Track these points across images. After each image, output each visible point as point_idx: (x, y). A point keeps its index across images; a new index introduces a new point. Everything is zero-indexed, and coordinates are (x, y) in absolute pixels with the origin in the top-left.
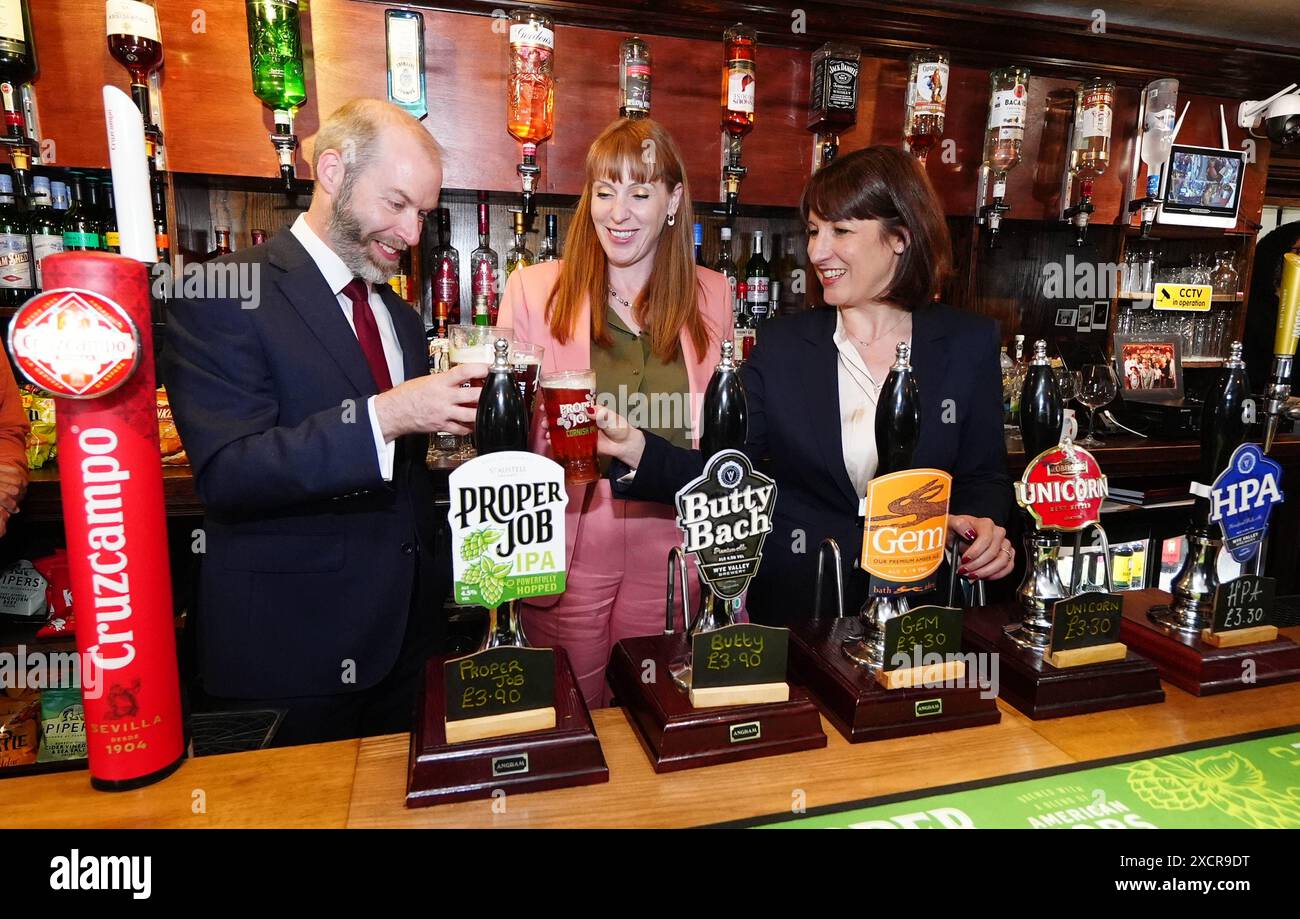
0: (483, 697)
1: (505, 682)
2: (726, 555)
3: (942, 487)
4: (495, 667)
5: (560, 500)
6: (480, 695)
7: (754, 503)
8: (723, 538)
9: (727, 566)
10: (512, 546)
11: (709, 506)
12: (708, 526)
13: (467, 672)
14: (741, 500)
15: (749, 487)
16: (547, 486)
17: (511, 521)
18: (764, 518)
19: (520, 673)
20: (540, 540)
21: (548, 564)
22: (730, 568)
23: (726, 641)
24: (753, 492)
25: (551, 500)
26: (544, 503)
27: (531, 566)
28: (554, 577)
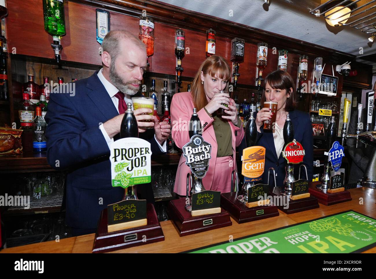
0: (121, 217)
1: (130, 211)
2: (198, 164)
3: (263, 151)
4: (126, 206)
6: (121, 216)
7: (205, 150)
8: (197, 159)
9: (199, 168)
10: (132, 168)
11: (192, 150)
12: (192, 156)
13: (116, 209)
14: (201, 148)
15: (203, 145)
18: (209, 154)
19: (135, 208)
21: (145, 173)
23: (202, 195)
24: (205, 147)
25: (146, 153)
26: (144, 154)
27: (139, 174)
28: (147, 178)
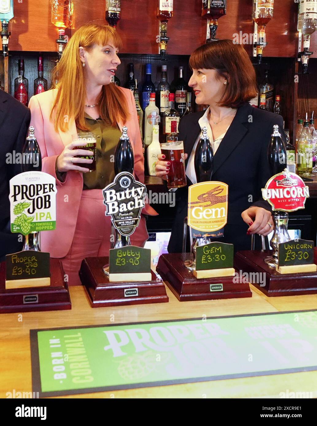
0: (21, 271)
1: (30, 266)
2: (124, 216)
3: (223, 190)
4: (26, 258)
5: (53, 191)
7: (136, 194)
8: (123, 209)
9: (125, 221)
10: (34, 210)
11: (116, 195)
12: (116, 204)
13: (15, 260)
14: (130, 193)
15: (134, 188)
16: (48, 185)
17: (34, 199)
18: (141, 201)
20: (45, 207)
21: (48, 217)
22: (126, 222)
23: (123, 253)
24: (135, 190)
25: (50, 191)
26: (47, 192)
27: (42, 218)
28: (51, 223)
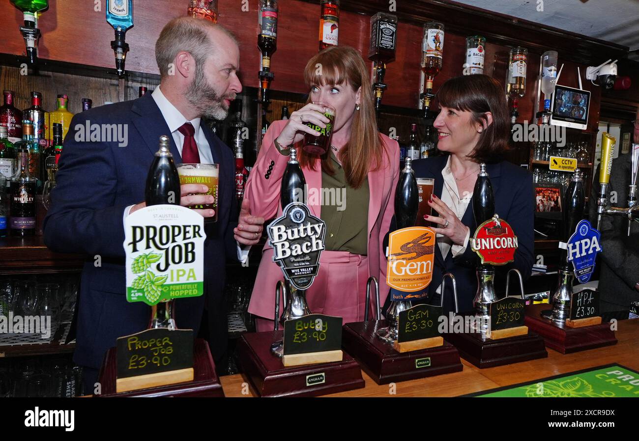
0: (144, 362)
1: (160, 353)
2: (299, 262)
3: (430, 237)
4: (153, 341)
6: (142, 360)
7: (313, 232)
8: (296, 251)
9: (300, 268)
10: (167, 265)
11: (287, 233)
12: (287, 244)
13: (133, 345)
14: (305, 230)
15: (309, 223)
18: (320, 242)
21: (191, 277)
22: (301, 270)
23: (305, 324)
24: (312, 226)
25: (195, 236)
26: (190, 238)
27: (180, 278)
28: (196, 285)
